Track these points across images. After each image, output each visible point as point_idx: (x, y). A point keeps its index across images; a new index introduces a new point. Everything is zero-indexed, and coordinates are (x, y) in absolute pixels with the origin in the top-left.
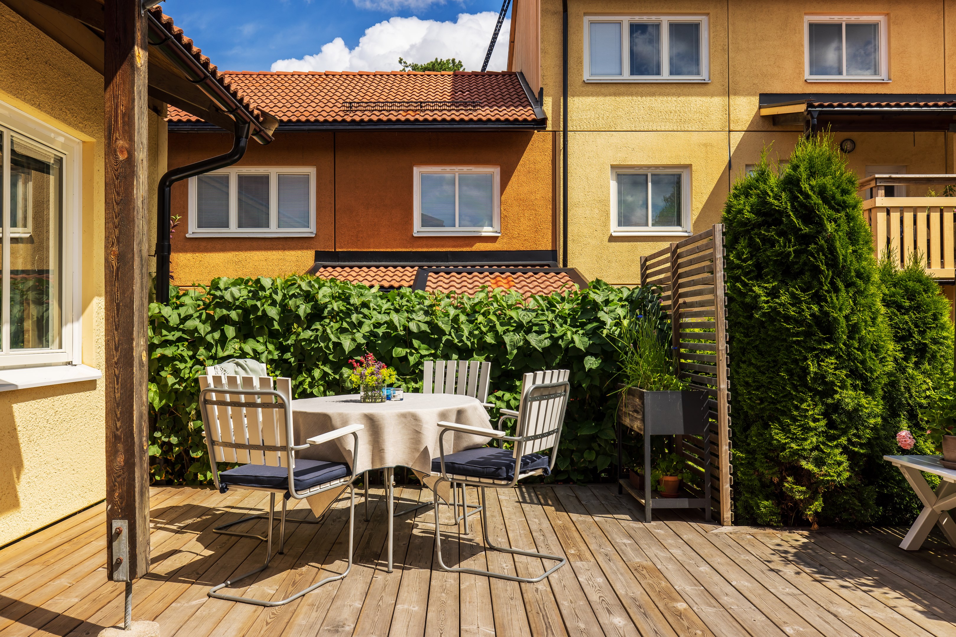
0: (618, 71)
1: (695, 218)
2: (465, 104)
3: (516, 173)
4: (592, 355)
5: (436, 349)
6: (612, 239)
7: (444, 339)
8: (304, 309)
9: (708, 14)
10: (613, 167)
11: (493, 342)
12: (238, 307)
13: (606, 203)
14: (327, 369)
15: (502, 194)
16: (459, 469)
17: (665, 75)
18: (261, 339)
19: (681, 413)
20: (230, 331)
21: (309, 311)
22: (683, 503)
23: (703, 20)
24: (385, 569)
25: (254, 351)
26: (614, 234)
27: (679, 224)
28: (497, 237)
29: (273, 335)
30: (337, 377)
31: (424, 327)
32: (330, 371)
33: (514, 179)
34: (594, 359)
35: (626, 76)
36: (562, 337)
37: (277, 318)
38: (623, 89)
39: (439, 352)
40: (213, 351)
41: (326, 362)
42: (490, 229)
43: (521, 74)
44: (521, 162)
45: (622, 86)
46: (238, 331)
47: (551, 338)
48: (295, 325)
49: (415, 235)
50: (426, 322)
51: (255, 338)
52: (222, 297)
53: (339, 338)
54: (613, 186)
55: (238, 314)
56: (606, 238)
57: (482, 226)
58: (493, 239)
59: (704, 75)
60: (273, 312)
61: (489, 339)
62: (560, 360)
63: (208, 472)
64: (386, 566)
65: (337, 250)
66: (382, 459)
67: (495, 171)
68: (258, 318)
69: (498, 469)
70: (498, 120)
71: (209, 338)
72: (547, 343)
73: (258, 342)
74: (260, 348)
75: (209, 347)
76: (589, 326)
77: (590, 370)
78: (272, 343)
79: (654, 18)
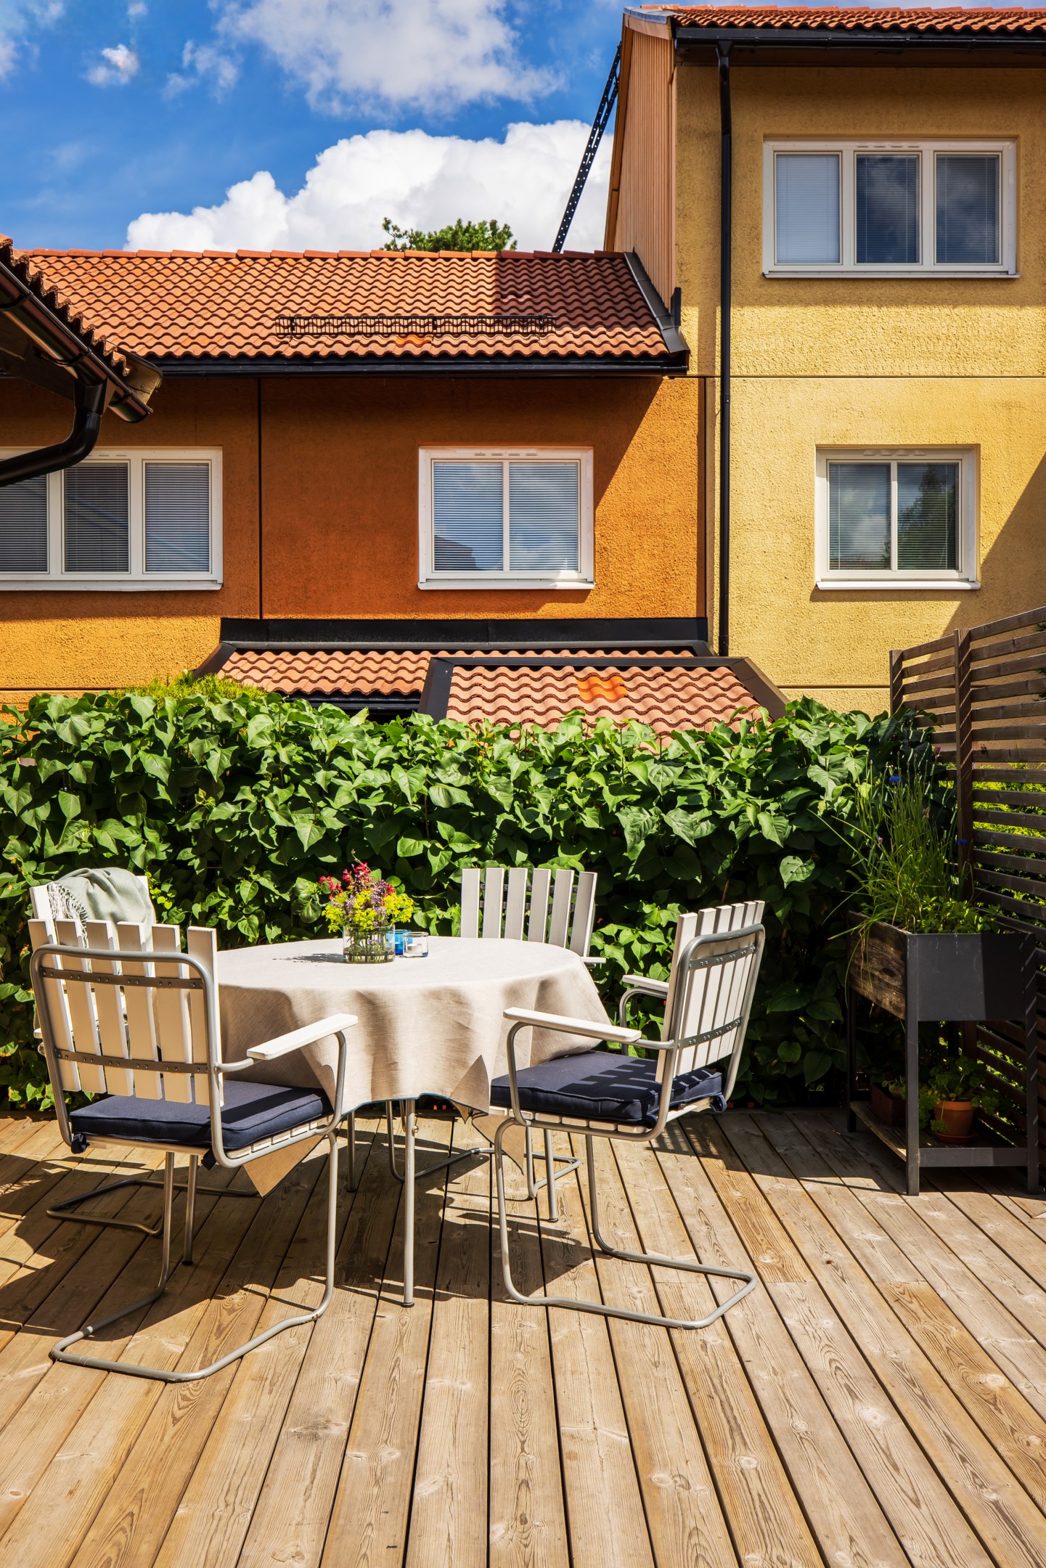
0: (832, 254)
1: (984, 552)
2: (524, 322)
3: (625, 462)
4: (795, 853)
5: (484, 840)
6: (819, 595)
7: (500, 820)
8: (218, 760)
9: (1014, 138)
10: (821, 449)
11: (596, 826)
12: (82, 756)
13: (804, 522)
14: (266, 882)
15: (596, 504)
16: (547, 1101)
17: (928, 262)
18: (132, 820)
19: (979, 978)
20: (71, 804)
21: (227, 764)
22: (983, 1157)
23: (1006, 149)
24: (400, 1298)
25: (119, 843)
26: (822, 586)
27: (953, 564)
28: (587, 591)
29: (157, 812)
30: (287, 897)
31: (461, 797)
32: (270, 886)
33: (621, 473)
34: (799, 862)
35: (850, 264)
36: (735, 818)
37: (164, 776)
38: (841, 290)
39: (489, 848)
40: (37, 843)
41: (264, 866)
42: (573, 574)
43: (634, 256)
44: (636, 440)
45: (840, 285)
46: (86, 802)
47: (714, 818)
48: (201, 793)
49: (422, 587)
50: (463, 788)
51: (119, 818)
52: (53, 735)
53: (290, 819)
54: (821, 486)
55: (85, 770)
56: (807, 594)
57: (556, 568)
58: (580, 595)
59: (1006, 263)
60: (156, 766)
61: (590, 820)
62: (733, 862)
63: (29, 1085)
64: (401, 1291)
65: (266, 617)
66: (392, 1082)
67: (583, 458)
68: (126, 779)
69: (625, 1104)
70: (590, 355)
71: (28, 818)
72: (706, 829)
73: (126, 825)
74: (131, 838)
75: (27, 835)
76: (791, 795)
77: (792, 884)
78: (155, 828)
79: (905, 145)
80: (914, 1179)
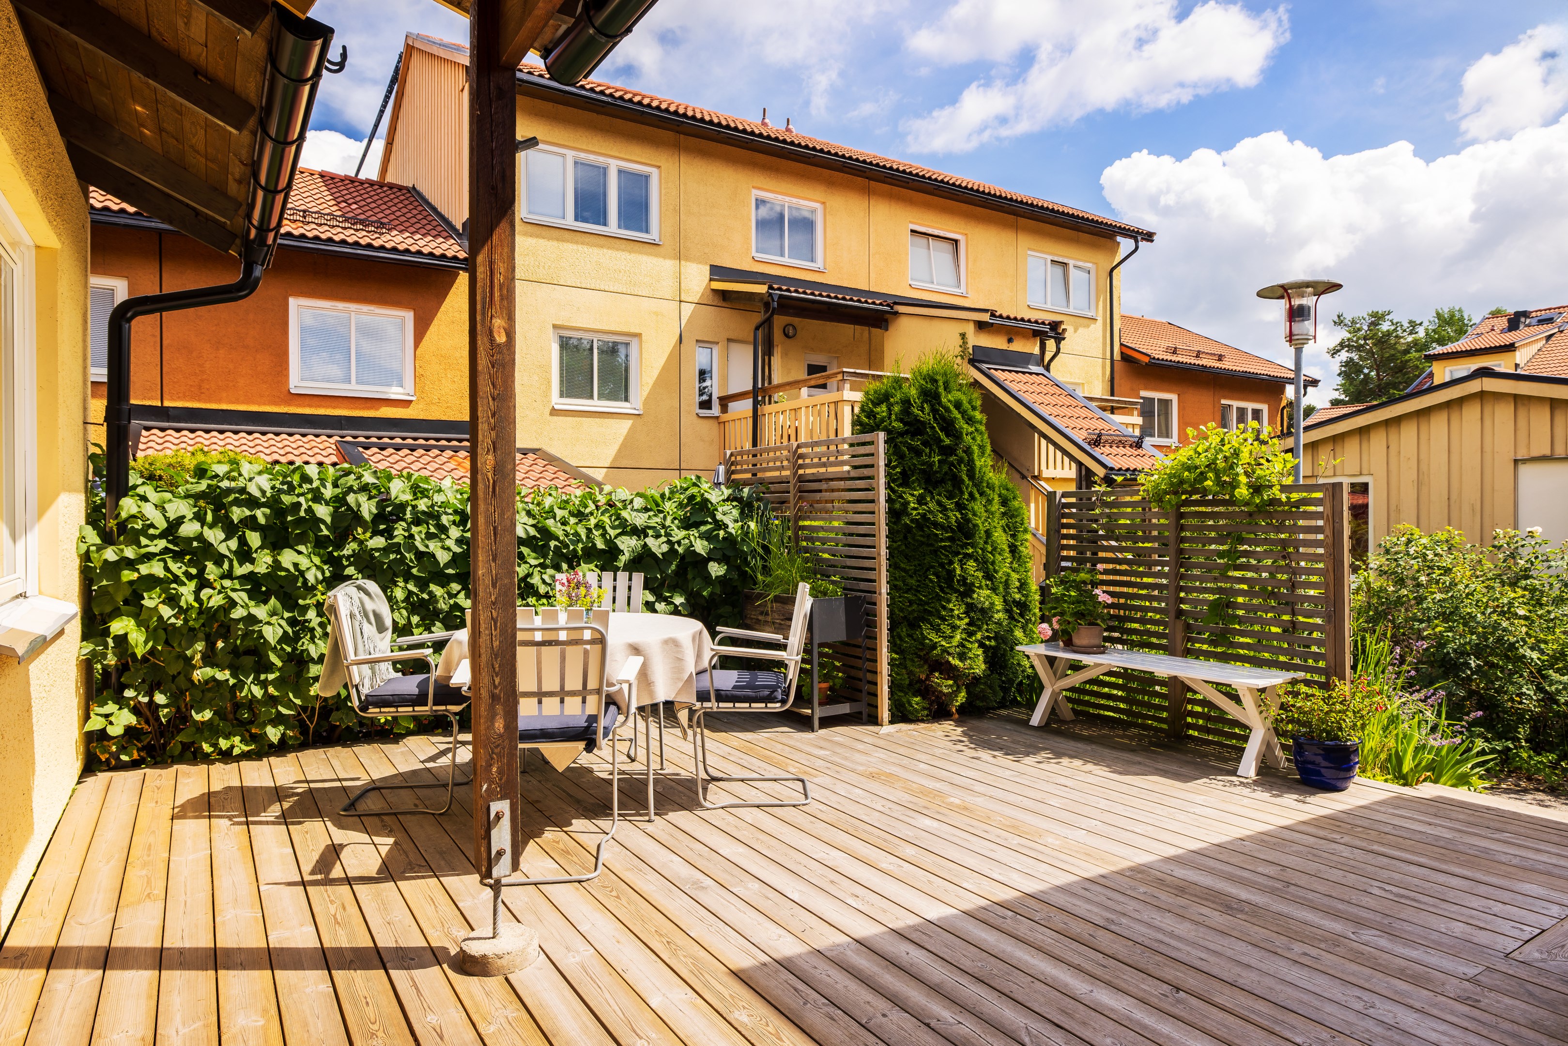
0: (561, 214)
1: (645, 394)
3: (436, 322)
4: (714, 560)
5: (545, 556)
6: (554, 412)
7: (553, 543)
8: (368, 508)
9: (659, 167)
10: (555, 327)
11: (603, 547)
12: (264, 505)
13: (547, 370)
14: (411, 587)
15: (416, 346)
16: (727, 696)
17: (613, 226)
18: (302, 548)
19: (843, 619)
20: (254, 539)
21: (375, 511)
22: (844, 708)
23: (654, 173)
24: (647, 818)
25: (296, 565)
26: (556, 407)
27: (626, 399)
28: (411, 401)
29: (320, 543)
30: (425, 596)
31: (533, 532)
32: (415, 590)
33: (433, 329)
34: (716, 564)
35: (569, 221)
36: (679, 543)
37: (328, 520)
38: (567, 235)
39: (548, 562)
40: (226, 566)
41: (408, 577)
42: (400, 390)
43: (414, 188)
44: (443, 308)
45: (566, 232)
46: (264, 538)
47: (669, 542)
48: (360, 530)
49: (292, 391)
50: (533, 526)
51: (292, 548)
52: (243, 490)
53: (427, 546)
54: (555, 348)
55: (264, 515)
56: (548, 411)
57: (390, 385)
58: (407, 403)
59: (654, 235)
60: (323, 512)
61: (600, 545)
62: (677, 566)
63: (221, 740)
64: (647, 814)
65: (167, 404)
67: (408, 316)
68: (300, 521)
71: (223, 549)
72: (665, 548)
73: (300, 553)
74: (304, 563)
75: (219, 560)
76: (703, 528)
77: (717, 577)
78: (319, 555)
79: (601, 159)
80: (816, 723)
